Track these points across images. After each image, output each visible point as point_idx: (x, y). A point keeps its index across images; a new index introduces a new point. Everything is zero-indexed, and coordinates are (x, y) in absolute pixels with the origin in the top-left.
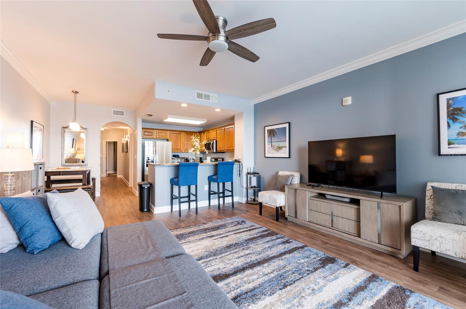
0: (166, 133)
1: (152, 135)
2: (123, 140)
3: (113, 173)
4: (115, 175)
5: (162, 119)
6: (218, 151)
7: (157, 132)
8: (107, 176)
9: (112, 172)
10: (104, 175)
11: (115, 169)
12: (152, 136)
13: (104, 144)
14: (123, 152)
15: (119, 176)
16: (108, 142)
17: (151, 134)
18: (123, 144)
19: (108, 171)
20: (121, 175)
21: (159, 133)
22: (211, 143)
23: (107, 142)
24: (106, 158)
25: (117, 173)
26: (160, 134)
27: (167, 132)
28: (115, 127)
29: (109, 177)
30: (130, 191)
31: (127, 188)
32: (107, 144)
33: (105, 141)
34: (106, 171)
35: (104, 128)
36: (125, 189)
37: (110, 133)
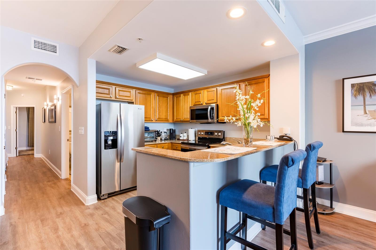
0: (130, 92)
1: (109, 94)
2: (45, 103)
3: (27, 150)
4: (30, 152)
5: (136, 64)
6: (220, 120)
7: (117, 89)
8: (18, 155)
9: (25, 148)
10: (13, 154)
11: (31, 144)
12: (108, 96)
13: (13, 111)
14: (45, 122)
15: (38, 154)
16: (19, 108)
17: (106, 91)
18: (45, 110)
19: (19, 147)
20: (41, 154)
21: (119, 90)
22: (208, 109)
23: (17, 108)
24: (16, 130)
25: (33, 150)
26: (122, 93)
27: (132, 90)
28: (34, 82)
29: (21, 156)
30: (66, 190)
31: (59, 181)
32: (18, 111)
33: (14, 107)
34: (16, 148)
35: (13, 87)
36: (55, 184)
37: (22, 95)
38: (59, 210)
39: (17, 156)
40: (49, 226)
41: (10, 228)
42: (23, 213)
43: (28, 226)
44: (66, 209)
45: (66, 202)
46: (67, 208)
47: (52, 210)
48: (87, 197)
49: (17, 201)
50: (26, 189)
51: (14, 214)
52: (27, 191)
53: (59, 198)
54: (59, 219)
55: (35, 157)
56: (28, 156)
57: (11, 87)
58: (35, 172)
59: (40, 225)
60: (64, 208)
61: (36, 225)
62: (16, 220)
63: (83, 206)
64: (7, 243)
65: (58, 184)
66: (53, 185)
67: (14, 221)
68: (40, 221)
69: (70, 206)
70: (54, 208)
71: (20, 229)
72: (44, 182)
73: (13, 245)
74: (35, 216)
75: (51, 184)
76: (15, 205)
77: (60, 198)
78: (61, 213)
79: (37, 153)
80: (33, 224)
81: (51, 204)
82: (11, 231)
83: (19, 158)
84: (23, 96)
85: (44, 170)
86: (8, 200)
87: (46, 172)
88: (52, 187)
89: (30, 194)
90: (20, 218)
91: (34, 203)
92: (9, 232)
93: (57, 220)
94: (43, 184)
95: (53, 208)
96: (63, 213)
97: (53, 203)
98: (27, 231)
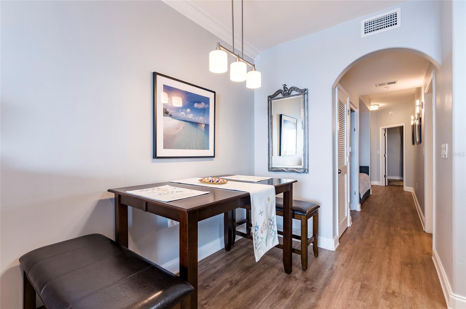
2: (412, 118)
3: (400, 180)
4: (400, 184)
9: (398, 178)
13: (381, 133)
14: (414, 143)
15: (408, 188)
16: (387, 129)
20: (411, 188)
23: (385, 129)
24: (385, 156)
28: (388, 89)
29: (390, 186)
30: (423, 255)
31: (419, 234)
32: (386, 133)
33: (382, 129)
34: (385, 176)
35: (378, 105)
36: (411, 236)
37: (390, 113)
38: (394, 285)
39: (386, 185)
40: (365, 304)
41: (328, 271)
42: (350, 260)
43: (344, 282)
44: (406, 290)
45: (412, 277)
46: (409, 289)
47: (384, 279)
48: (452, 293)
49: (355, 239)
50: (371, 229)
51: (342, 255)
52: (371, 232)
53: (404, 263)
54: (385, 301)
55: (405, 190)
56: (398, 187)
57: (377, 106)
58: (394, 209)
59: (356, 293)
60: (403, 285)
61: (352, 289)
62: (339, 266)
63: (440, 307)
64: (314, 289)
65: (414, 239)
66: (406, 237)
67: (337, 265)
68: (360, 284)
69: (416, 289)
70: (389, 276)
71: (334, 281)
72: (397, 227)
73: (316, 298)
74: (359, 273)
75: (405, 234)
76: (350, 244)
77: (406, 265)
78: (395, 293)
79: (407, 186)
80: (350, 285)
81: (388, 268)
82: (326, 278)
83: (387, 188)
84: (391, 115)
85: (407, 209)
86: (348, 235)
87: (407, 213)
88: (404, 240)
89: (372, 237)
90: (343, 265)
91: (369, 253)
92: (324, 277)
93: (382, 301)
94: (395, 230)
95: (387, 276)
96: (397, 296)
97: (391, 267)
98: (339, 289)
